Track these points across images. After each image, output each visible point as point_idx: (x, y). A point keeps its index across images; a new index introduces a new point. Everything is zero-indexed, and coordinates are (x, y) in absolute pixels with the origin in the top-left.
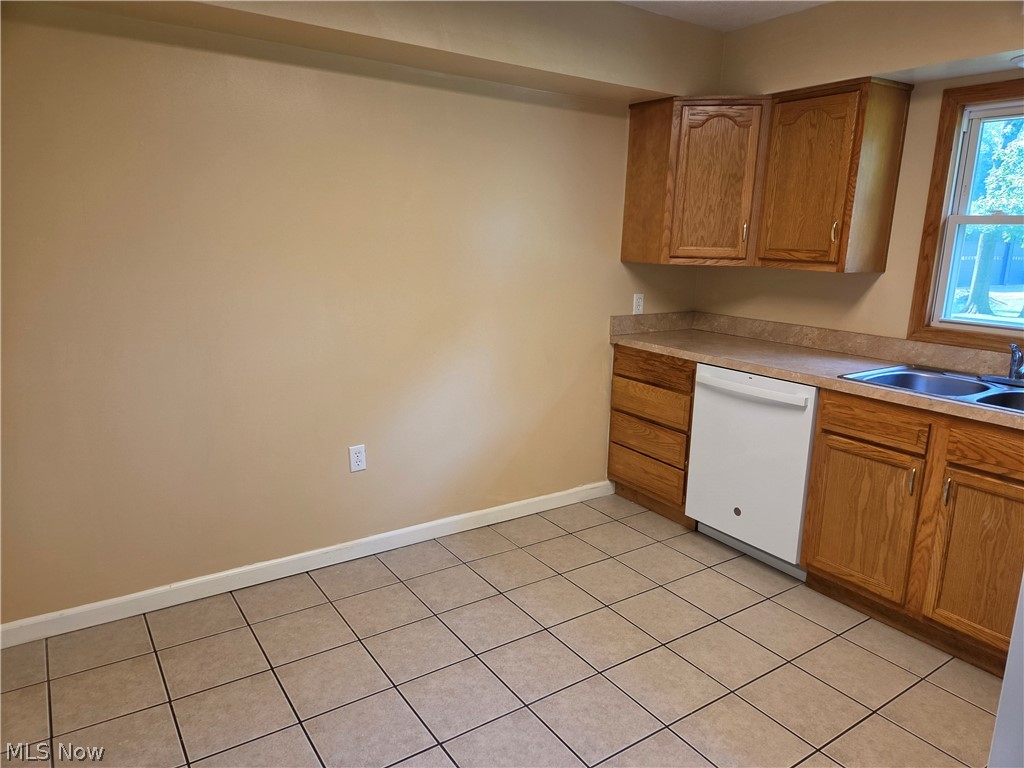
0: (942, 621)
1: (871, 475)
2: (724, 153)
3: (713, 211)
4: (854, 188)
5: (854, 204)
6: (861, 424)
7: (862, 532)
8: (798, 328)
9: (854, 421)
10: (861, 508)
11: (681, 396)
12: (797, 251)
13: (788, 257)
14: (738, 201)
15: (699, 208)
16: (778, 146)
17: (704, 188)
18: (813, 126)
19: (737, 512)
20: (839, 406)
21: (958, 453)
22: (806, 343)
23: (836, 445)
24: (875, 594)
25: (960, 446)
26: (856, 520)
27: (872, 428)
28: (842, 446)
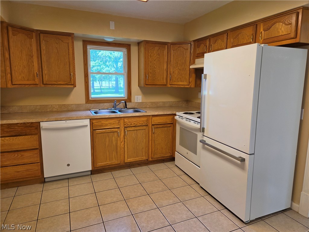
0: (129, 161)
1: (108, 137)
2: (26, 47)
3: (26, 67)
4: (75, 63)
5: (76, 68)
6: (104, 125)
7: (108, 151)
8: (51, 106)
9: (102, 125)
10: (107, 145)
11: (33, 136)
12: (59, 81)
13: (56, 83)
14: (33, 64)
15: (20, 66)
16: (44, 47)
17: (21, 58)
18: (57, 43)
19: (68, 165)
20: (97, 122)
21: (127, 124)
22: (54, 110)
23: (99, 132)
24: (114, 165)
25: (127, 123)
26: (106, 150)
27: (107, 125)
28: (100, 132)
